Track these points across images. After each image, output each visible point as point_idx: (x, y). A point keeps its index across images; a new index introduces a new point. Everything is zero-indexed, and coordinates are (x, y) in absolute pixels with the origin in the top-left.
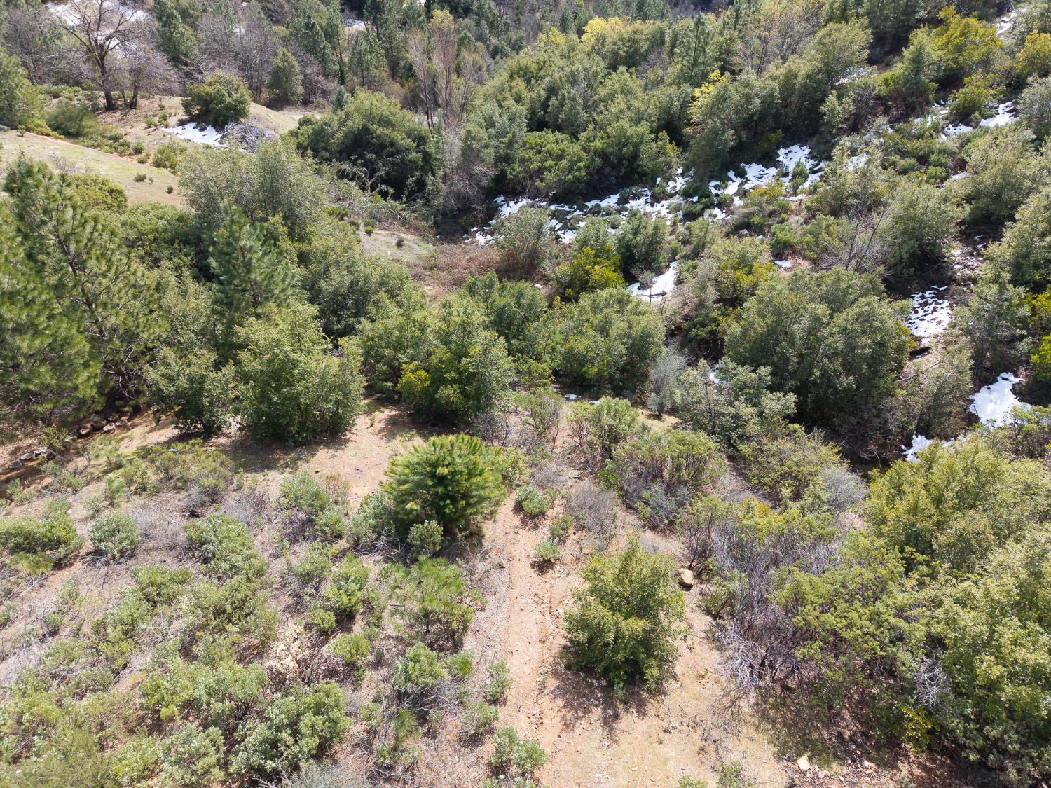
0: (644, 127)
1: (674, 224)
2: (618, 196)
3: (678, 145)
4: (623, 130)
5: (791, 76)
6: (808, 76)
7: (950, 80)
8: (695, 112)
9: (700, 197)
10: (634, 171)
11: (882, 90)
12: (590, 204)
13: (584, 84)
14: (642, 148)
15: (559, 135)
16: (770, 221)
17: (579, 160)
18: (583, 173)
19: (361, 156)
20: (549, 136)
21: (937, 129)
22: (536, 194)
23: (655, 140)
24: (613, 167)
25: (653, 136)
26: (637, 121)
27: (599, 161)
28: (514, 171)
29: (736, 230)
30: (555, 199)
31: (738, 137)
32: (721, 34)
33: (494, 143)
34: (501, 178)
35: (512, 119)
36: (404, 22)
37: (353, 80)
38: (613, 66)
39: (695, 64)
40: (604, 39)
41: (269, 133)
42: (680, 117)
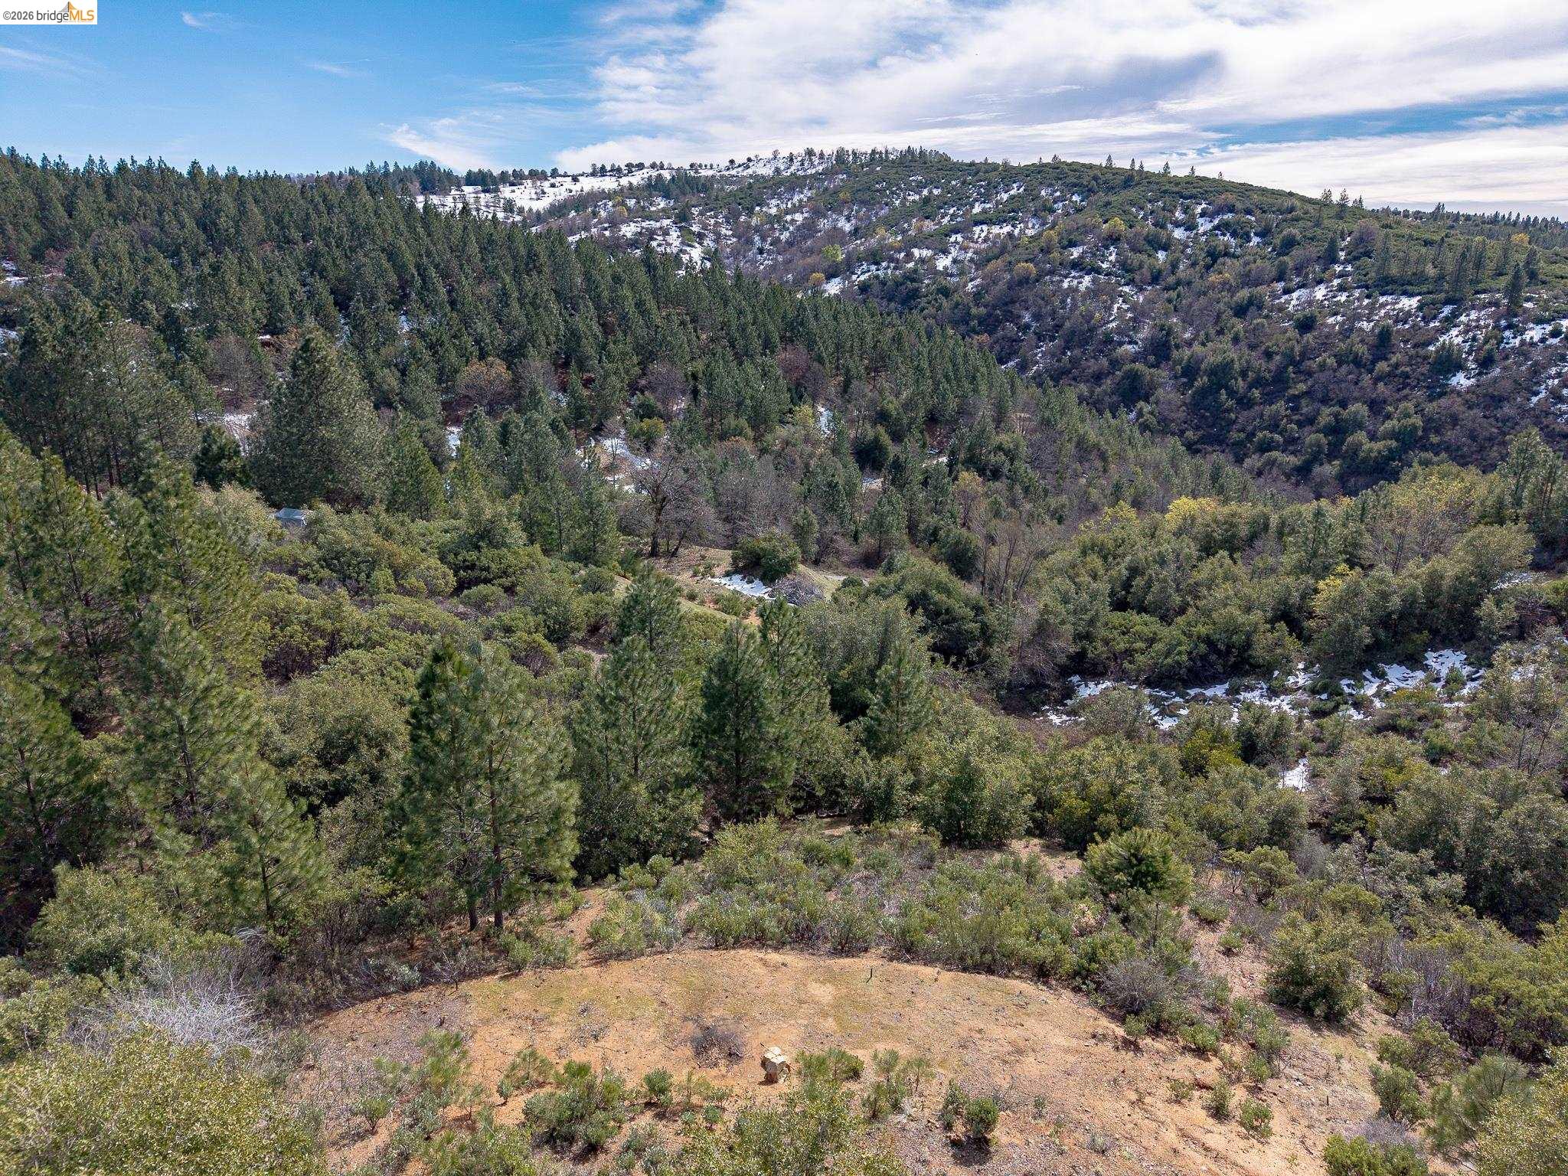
0: (1257, 616)
1: (1300, 720)
2: (1227, 686)
3: (1299, 637)
4: (1231, 616)
6: (1458, 578)
8: (1319, 604)
9: (1330, 695)
10: (1246, 661)
11: (1553, 599)
12: (1192, 692)
13: (1173, 566)
14: (1255, 638)
15: (1146, 617)
16: (1420, 726)
17: (1180, 644)
18: (1185, 658)
20: (1134, 618)
22: (1122, 676)
23: (1271, 630)
24: (1219, 652)
25: (1268, 626)
26: (1248, 610)
27: (1203, 648)
28: (1097, 651)
29: (1380, 730)
30: (1149, 683)
31: (1375, 635)
32: (1344, 525)
33: (1072, 619)
34: (1081, 656)
35: (1094, 596)
36: (925, 483)
37: (868, 541)
38: (1208, 549)
39: (1315, 554)
40: (1193, 519)
41: (817, 591)
42: (1300, 609)
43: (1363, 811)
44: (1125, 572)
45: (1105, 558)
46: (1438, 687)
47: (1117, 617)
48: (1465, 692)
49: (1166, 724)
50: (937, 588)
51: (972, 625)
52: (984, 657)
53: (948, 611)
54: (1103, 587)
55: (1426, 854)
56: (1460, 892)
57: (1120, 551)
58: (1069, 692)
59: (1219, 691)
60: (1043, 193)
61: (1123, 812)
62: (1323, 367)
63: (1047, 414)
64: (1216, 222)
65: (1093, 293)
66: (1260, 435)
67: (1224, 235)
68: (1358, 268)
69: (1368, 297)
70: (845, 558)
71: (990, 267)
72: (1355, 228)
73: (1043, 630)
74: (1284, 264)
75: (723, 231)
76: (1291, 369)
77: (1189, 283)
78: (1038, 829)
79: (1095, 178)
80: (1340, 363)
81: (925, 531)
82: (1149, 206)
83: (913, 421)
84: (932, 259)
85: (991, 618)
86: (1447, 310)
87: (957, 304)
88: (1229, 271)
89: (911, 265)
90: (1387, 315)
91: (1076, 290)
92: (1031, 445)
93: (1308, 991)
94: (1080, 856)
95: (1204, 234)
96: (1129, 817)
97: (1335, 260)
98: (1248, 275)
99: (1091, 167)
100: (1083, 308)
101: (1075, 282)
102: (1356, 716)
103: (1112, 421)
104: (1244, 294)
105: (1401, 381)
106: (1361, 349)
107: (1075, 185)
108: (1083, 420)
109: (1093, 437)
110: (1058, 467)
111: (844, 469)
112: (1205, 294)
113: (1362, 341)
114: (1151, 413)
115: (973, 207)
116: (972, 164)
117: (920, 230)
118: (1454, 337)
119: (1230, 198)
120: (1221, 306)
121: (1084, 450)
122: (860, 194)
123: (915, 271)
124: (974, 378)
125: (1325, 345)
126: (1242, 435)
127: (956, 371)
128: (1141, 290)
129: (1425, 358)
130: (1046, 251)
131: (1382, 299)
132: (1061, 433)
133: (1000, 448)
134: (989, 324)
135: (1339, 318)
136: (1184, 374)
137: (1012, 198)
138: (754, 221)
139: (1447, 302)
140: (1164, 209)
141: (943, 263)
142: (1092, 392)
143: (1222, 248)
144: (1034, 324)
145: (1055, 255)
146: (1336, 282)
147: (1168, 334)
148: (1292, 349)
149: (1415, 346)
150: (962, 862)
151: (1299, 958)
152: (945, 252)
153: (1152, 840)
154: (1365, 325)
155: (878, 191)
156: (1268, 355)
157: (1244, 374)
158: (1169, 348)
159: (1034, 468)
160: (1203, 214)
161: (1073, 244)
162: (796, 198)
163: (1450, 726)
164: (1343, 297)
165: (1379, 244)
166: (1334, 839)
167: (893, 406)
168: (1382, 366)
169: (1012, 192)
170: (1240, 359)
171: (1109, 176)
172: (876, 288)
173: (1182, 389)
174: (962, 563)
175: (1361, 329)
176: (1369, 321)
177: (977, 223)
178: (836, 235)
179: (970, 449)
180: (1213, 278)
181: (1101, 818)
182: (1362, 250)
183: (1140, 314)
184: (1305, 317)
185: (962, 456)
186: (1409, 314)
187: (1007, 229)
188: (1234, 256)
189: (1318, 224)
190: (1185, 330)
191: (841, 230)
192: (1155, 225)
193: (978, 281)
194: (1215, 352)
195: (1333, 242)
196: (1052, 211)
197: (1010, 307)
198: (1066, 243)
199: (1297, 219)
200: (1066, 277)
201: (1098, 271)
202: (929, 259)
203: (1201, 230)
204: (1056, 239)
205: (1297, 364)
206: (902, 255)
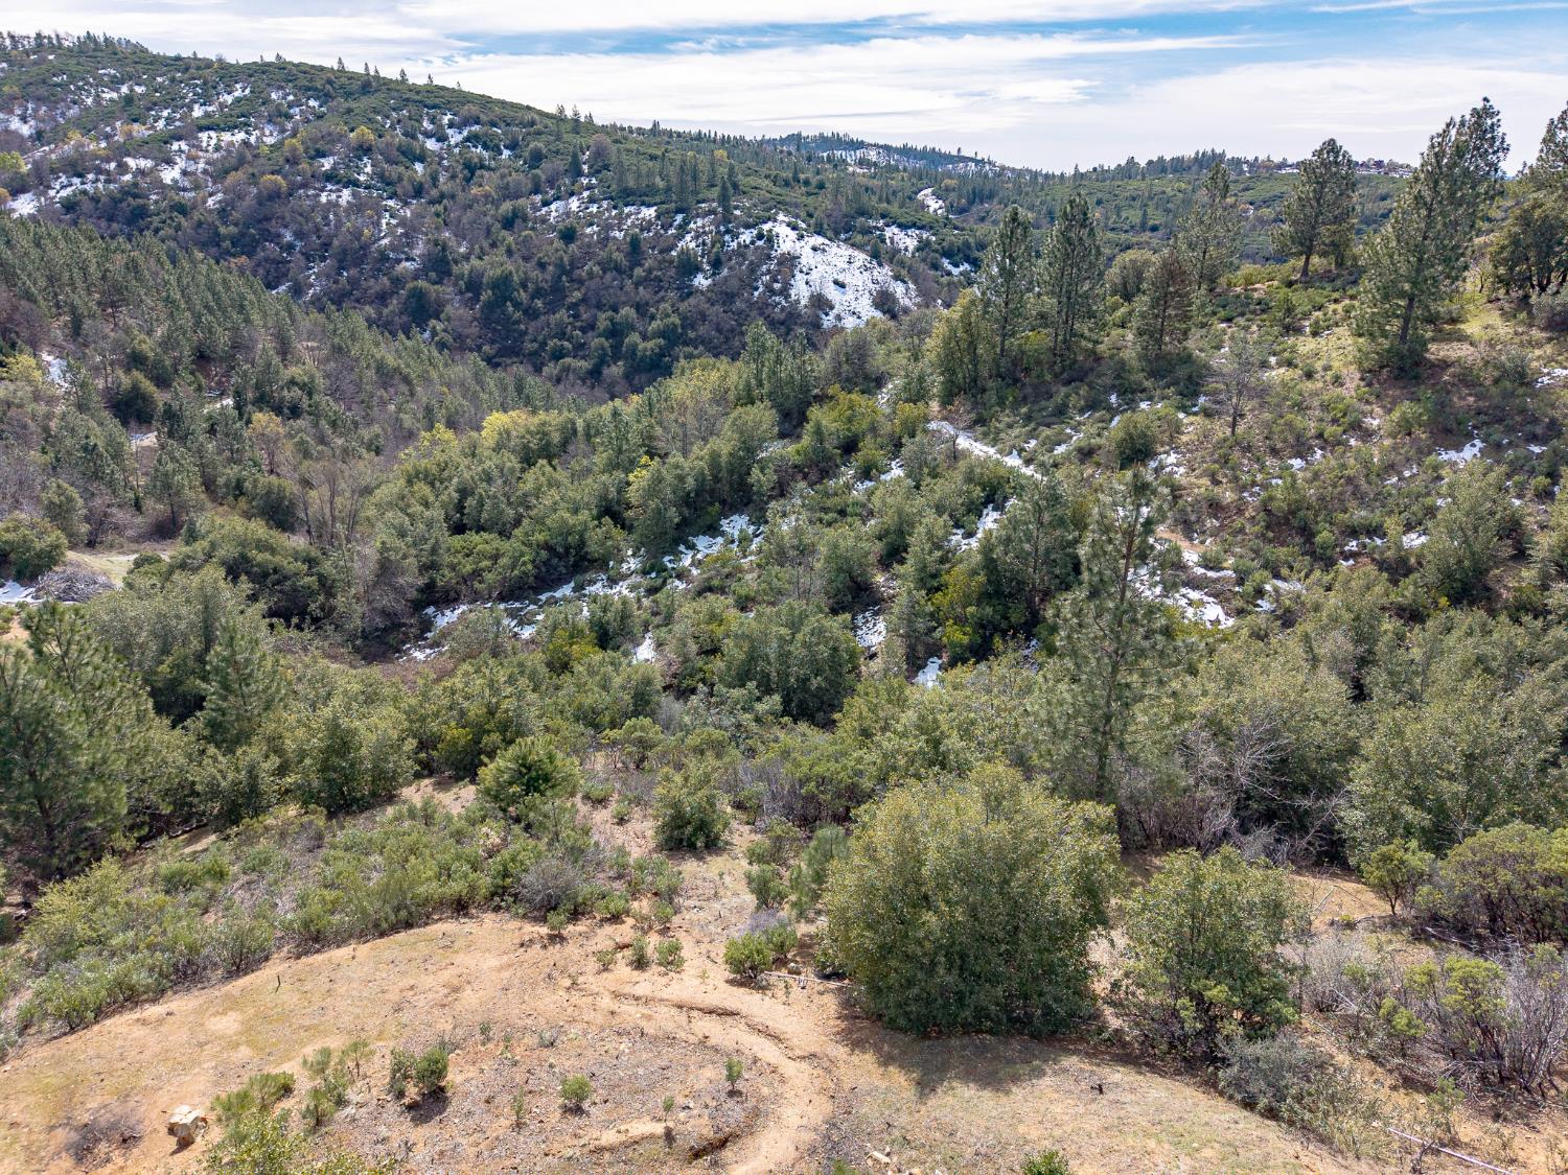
0: (584, 515)
1: (639, 600)
2: (572, 584)
3: (623, 528)
4: (564, 521)
5: (715, 455)
6: (730, 455)
7: (850, 447)
8: (633, 495)
9: (658, 573)
10: (584, 558)
11: (797, 460)
12: (543, 597)
13: (500, 482)
14: (587, 535)
15: (485, 535)
16: (727, 582)
17: (522, 555)
18: (530, 567)
20: (474, 538)
21: (849, 487)
22: (476, 597)
23: (599, 526)
24: (560, 558)
25: (596, 522)
26: (576, 511)
27: (544, 554)
28: (445, 578)
29: (700, 593)
30: (502, 598)
31: (681, 514)
32: (638, 421)
33: (413, 552)
34: (430, 587)
35: (429, 525)
36: (212, 431)
37: (156, 508)
38: (528, 460)
39: (620, 451)
40: (508, 432)
41: (102, 579)
42: (618, 502)
43: (700, 664)
44: (456, 495)
45: (432, 484)
46: (734, 547)
47: (457, 541)
48: (753, 547)
49: (527, 633)
50: (257, 547)
51: (307, 579)
52: (328, 611)
53: (275, 571)
54: (437, 513)
55: (752, 685)
56: (779, 708)
57: (446, 474)
58: (427, 625)
59: (566, 590)
60: (273, 96)
61: (503, 727)
62: (591, 274)
63: (337, 340)
64: (465, 133)
65: (357, 207)
66: (551, 343)
67: (476, 147)
68: (601, 181)
69: (615, 208)
70: (130, 533)
71: (231, 179)
72: (591, 142)
73: (386, 569)
74: (537, 177)
76: (564, 278)
77: (453, 197)
78: (427, 769)
79: (330, 82)
80: (604, 271)
81: (226, 485)
82: (394, 115)
83: (177, 362)
84: (154, 170)
85: (327, 567)
86: (679, 218)
87: (200, 224)
88: (487, 184)
89: (128, 177)
90: (633, 224)
91: (337, 205)
92: (327, 376)
93: (689, 829)
94: (473, 782)
95: (457, 145)
96: (511, 730)
97: (580, 173)
98: (506, 187)
99: (322, 69)
100: (349, 224)
101: (334, 196)
102: (682, 586)
103: (409, 343)
104: (507, 207)
105: (654, 283)
106: (618, 256)
107: (308, 89)
108: (377, 345)
109: (391, 361)
110: (363, 396)
111: (101, 429)
112: (470, 207)
113: (618, 249)
114: (445, 331)
115: (191, 109)
116: (178, 58)
117: (129, 134)
118: (689, 243)
119: (474, 109)
121: (386, 375)
122: (33, 88)
123: (136, 185)
124: (242, 307)
125: (588, 254)
126: (536, 345)
127: (218, 300)
128: (406, 204)
129: (671, 262)
130: (292, 161)
131: (627, 210)
132: (357, 360)
133: (293, 382)
134: (244, 244)
135: (595, 228)
136: (468, 289)
137: (238, 100)
139: (679, 211)
140: (410, 118)
141: (169, 175)
142: (380, 314)
143: (476, 160)
144: (299, 244)
145: (304, 166)
146: (586, 194)
147: (444, 249)
148: (561, 259)
149: (661, 252)
150: (355, 829)
151: (676, 805)
152: (170, 162)
153: (536, 745)
154: (618, 234)
155: (57, 85)
156: (542, 266)
157: (524, 285)
158: (448, 264)
159: (336, 400)
160: (451, 125)
161: (321, 154)
163: (749, 577)
164: (594, 209)
165: (614, 159)
166: (684, 693)
167: (148, 346)
168: (639, 272)
169: (237, 94)
170: (517, 271)
171: (346, 81)
172: (87, 206)
173: (468, 305)
174: (279, 514)
175: (615, 238)
176: (620, 230)
177: (202, 129)
178: (10, 140)
179: (258, 386)
180: (475, 190)
181: (485, 739)
182: (600, 166)
183: (411, 231)
184: (566, 228)
185: (250, 395)
186: (650, 223)
187: (240, 136)
188: (489, 169)
189: (559, 138)
190: (460, 245)
191: (16, 133)
192: (406, 134)
193: (220, 196)
194: (493, 265)
195: (575, 156)
196: (289, 117)
197: (265, 225)
198: (313, 153)
199: (539, 133)
200: (322, 190)
201: (356, 184)
202: (152, 170)
203: (453, 142)
204: (301, 148)
205: (568, 273)
206: (113, 165)
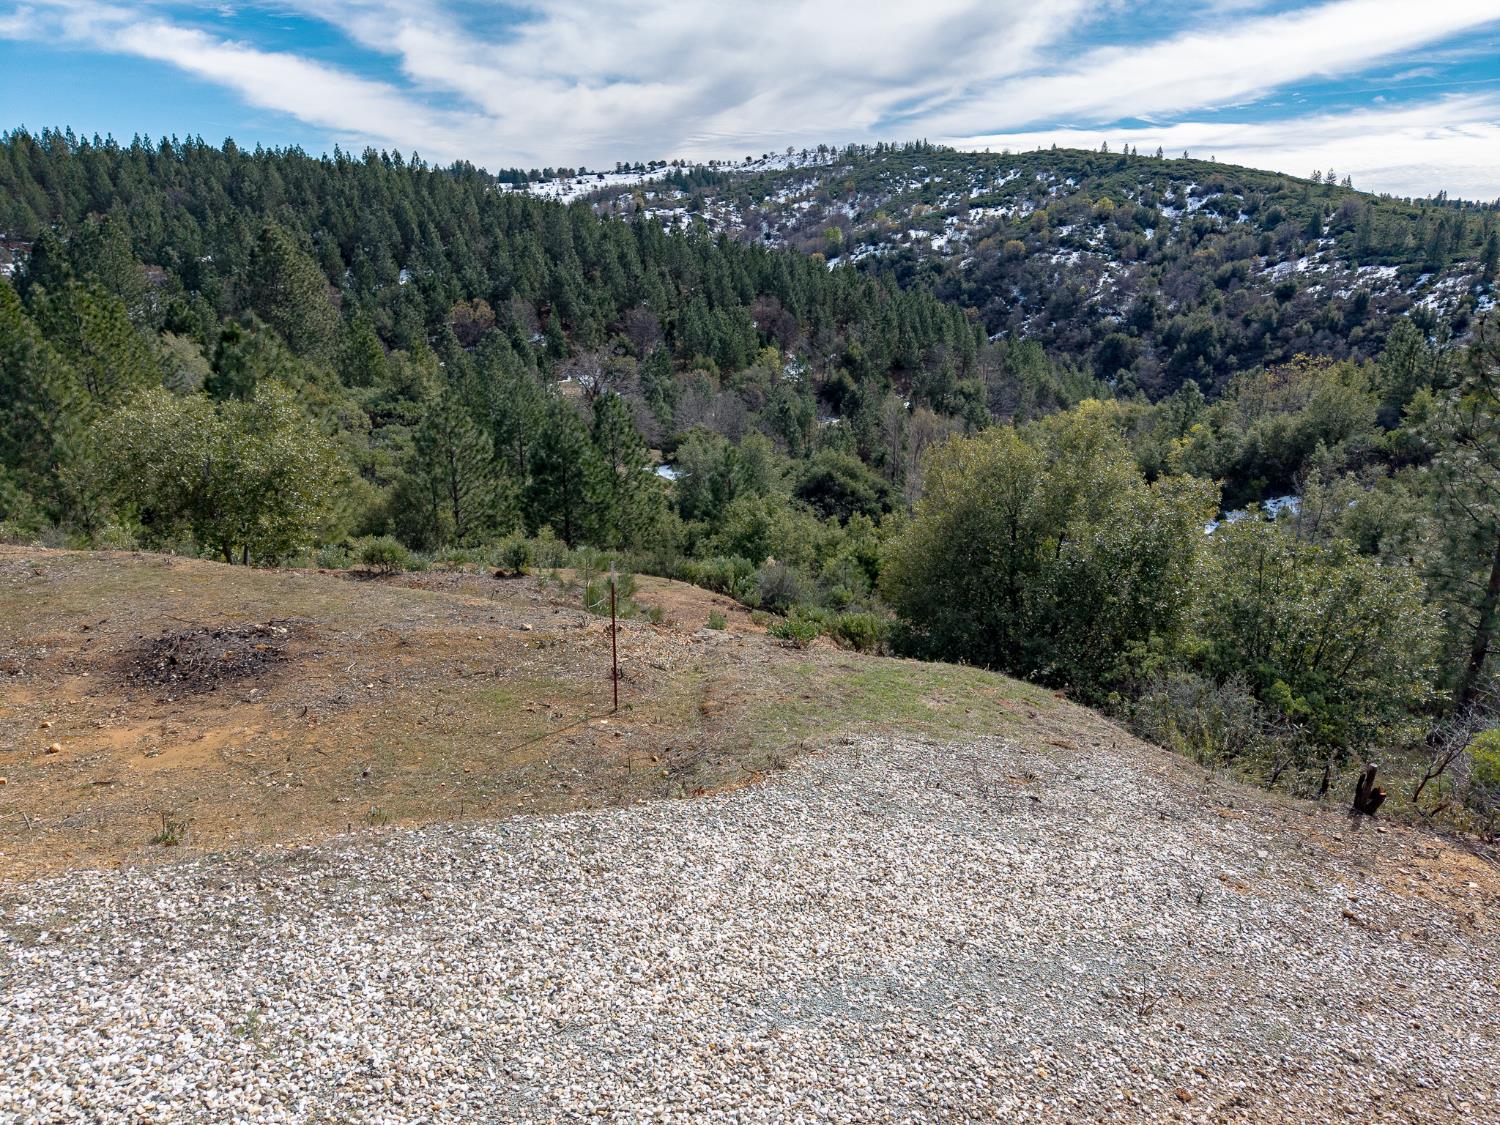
5: (1279, 430)
6: (1299, 430)
11: (1382, 446)
19: (821, 500)
60: (1038, 178)
62: (1299, 333)
64: (1204, 201)
65: (1079, 269)
67: (1211, 213)
68: (1339, 242)
69: (1348, 267)
71: (982, 245)
72: (1339, 203)
74: (1267, 239)
75: (733, 219)
76: (1268, 335)
77: (1175, 259)
79: (1089, 163)
80: (1316, 330)
82: (1140, 187)
83: (877, 367)
84: (929, 239)
86: (1424, 278)
87: (949, 280)
88: (1214, 246)
89: (908, 245)
90: (1366, 285)
91: (1064, 265)
95: (1193, 212)
97: (1319, 235)
98: (1234, 248)
99: (1086, 152)
100: (1069, 282)
101: (1063, 258)
104: (1227, 267)
106: (1338, 316)
107: (1069, 170)
112: (1189, 268)
113: (1339, 308)
114: (1131, 379)
115: (970, 192)
116: (974, 154)
117: (918, 213)
118: (1429, 303)
119: (1220, 179)
120: (1205, 278)
122: (865, 183)
123: (910, 250)
125: (1301, 314)
128: (1127, 265)
130: (1035, 230)
131: (1360, 270)
132: (1023, 380)
133: (962, 392)
134: (978, 298)
135: (1318, 288)
136: (1164, 343)
137: (1008, 183)
138: (764, 210)
139: (1427, 270)
140: (1153, 189)
141: (938, 243)
142: (1073, 359)
143: (1208, 225)
144: (1022, 298)
145: (1045, 232)
146: (1318, 255)
147: (1151, 306)
148: (1270, 316)
149: (1390, 313)
152: (941, 233)
154: (1344, 294)
155: (883, 180)
156: (1247, 323)
157: (1222, 341)
158: (1151, 318)
160: (1192, 194)
161: (1062, 223)
162: (804, 188)
164: (1324, 269)
165: (1361, 218)
167: (857, 351)
168: (1357, 331)
169: (1008, 178)
170: (1219, 326)
171: (1104, 161)
172: (873, 265)
173: (1161, 357)
175: (1339, 298)
176: (1347, 289)
177: (973, 207)
178: (839, 219)
180: (1199, 252)
182: (1344, 226)
183: (1124, 287)
184: (1285, 287)
186: (1386, 282)
187: (1002, 211)
188: (1220, 232)
189: (1303, 200)
190: (1169, 302)
191: (845, 217)
192: (1145, 204)
193: (970, 259)
194: (1196, 321)
195: (1316, 217)
196: (1045, 193)
197: (999, 282)
198: (1056, 222)
199: (1284, 197)
200: (1054, 253)
201: (1086, 247)
202: (925, 239)
203: (1190, 209)
204: (1046, 218)
205: (1274, 331)
206: (900, 236)
